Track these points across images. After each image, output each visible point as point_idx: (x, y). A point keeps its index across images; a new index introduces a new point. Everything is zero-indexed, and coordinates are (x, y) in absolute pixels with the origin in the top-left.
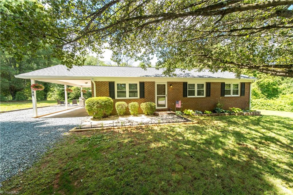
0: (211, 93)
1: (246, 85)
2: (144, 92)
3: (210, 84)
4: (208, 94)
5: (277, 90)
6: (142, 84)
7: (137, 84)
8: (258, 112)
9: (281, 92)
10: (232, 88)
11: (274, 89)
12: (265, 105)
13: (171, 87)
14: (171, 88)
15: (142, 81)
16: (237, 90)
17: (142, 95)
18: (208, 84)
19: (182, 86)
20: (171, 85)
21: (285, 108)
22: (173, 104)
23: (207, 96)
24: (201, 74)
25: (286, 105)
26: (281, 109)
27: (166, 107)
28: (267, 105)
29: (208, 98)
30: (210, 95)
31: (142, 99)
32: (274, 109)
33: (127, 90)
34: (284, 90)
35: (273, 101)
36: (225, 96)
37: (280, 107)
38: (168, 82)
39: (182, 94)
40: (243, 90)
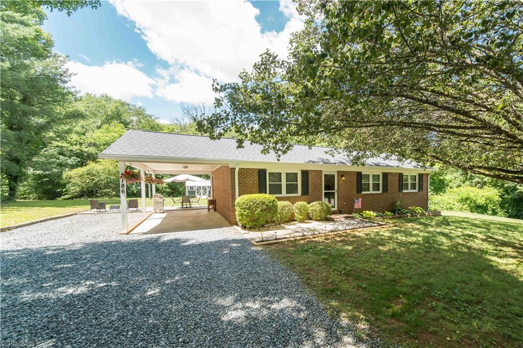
0: (389, 187)
1: (424, 177)
2: (308, 186)
3: (387, 176)
4: (385, 189)
5: (443, 182)
6: (305, 174)
7: (297, 174)
8: (439, 212)
9: (448, 186)
10: (409, 182)
11: (440, 180)
12: (432, 202)
13: (343, 178)
14: (343, 180)
15: (305, 169)
16: (415, 184)
17: (305, 192)
18: (385, 175)
19: (356, 177)
20: (342, 176)
21: (454, 206)
22: (345, 203)
23: (383, 191)
24: (387, 162)
25: (455, 203)
26: (450, 208)
27: (336, 209)
28: (435, 203)
29: (385, 194)
30: (387, 190)
31: (305, 196)
32: (443, 208)
33: (284, 183)
34: (451, 182)
35: (441, 197)
36: (404, 191)
37: (449, 206)
38: (338, 172)
39: (356, 188)
40: (421, 183)
